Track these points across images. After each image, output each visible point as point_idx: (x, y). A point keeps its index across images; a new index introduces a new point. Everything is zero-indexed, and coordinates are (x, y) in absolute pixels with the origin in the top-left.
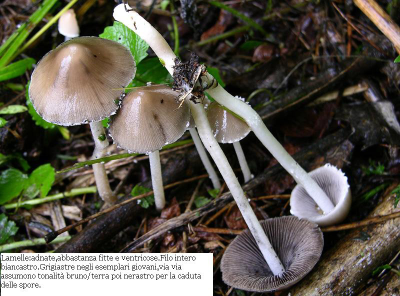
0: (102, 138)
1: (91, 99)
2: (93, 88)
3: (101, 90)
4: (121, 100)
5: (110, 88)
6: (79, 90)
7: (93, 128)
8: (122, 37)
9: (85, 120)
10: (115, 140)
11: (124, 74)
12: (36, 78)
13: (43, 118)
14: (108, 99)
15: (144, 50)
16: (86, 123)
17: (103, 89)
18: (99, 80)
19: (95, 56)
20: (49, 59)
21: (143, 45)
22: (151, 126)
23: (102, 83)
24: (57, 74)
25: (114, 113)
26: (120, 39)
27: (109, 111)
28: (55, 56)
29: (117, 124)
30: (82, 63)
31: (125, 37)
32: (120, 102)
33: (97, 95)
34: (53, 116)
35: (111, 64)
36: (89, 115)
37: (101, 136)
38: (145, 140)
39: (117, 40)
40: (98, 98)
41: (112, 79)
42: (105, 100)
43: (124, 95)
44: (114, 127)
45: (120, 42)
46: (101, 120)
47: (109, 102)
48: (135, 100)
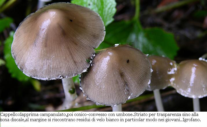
0: (72, 91)
1: (66, 58)
2: (68, 48)
3: (75, 50)
4: (92, 60)
5: (83, 49)
6: (56, 50)
7: (65, 83)
8: (91, 3)
9: (59, 76)
10: (85, 92)
11: (95, 37)
12: (19, 37)
13: (23, 73)
14: (81, 58)
15: (110, 16)
16: (60, 78)
17: (76, 50)
18: (73, 42)
19: (71, 21)
20: (31, 21)
21: (110, 11)
22: (117, 83)
23: (76, 44)
24: (38, 35)
25: (85, 71)
26: (89, 5)
27: (81, 69)
28: (36, 19)
29: (88, 79)
30: (60, 26)
31: (94, 4)
32: (91, 61)
33: (71, 54)
34: (32, 71)
35: (84, 28)
36: (64, 71)
37: (71, 89)
38: (111, 94)
39: (87, 6)
40: (72, 57)
41: (85, 41)
42: (78, 59)
43: (94, 55)
44: (84, 81)
45: (90, 7)
46: (73, 76)
47: (81, 61)
48: (105, 59)
